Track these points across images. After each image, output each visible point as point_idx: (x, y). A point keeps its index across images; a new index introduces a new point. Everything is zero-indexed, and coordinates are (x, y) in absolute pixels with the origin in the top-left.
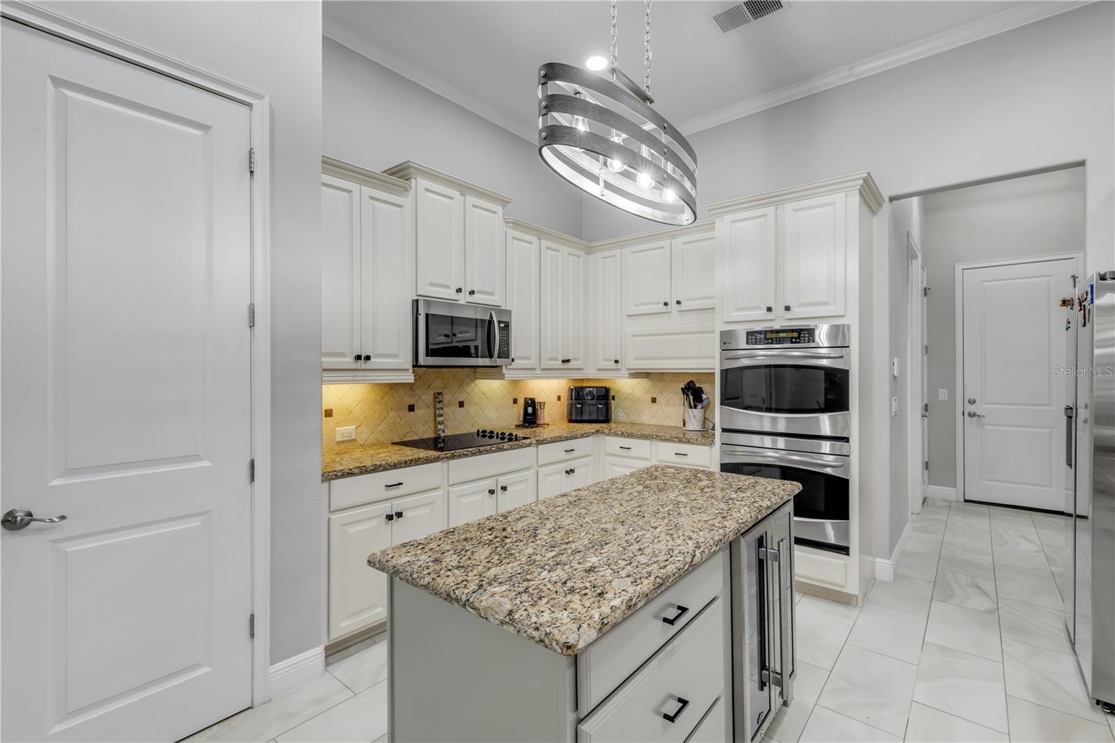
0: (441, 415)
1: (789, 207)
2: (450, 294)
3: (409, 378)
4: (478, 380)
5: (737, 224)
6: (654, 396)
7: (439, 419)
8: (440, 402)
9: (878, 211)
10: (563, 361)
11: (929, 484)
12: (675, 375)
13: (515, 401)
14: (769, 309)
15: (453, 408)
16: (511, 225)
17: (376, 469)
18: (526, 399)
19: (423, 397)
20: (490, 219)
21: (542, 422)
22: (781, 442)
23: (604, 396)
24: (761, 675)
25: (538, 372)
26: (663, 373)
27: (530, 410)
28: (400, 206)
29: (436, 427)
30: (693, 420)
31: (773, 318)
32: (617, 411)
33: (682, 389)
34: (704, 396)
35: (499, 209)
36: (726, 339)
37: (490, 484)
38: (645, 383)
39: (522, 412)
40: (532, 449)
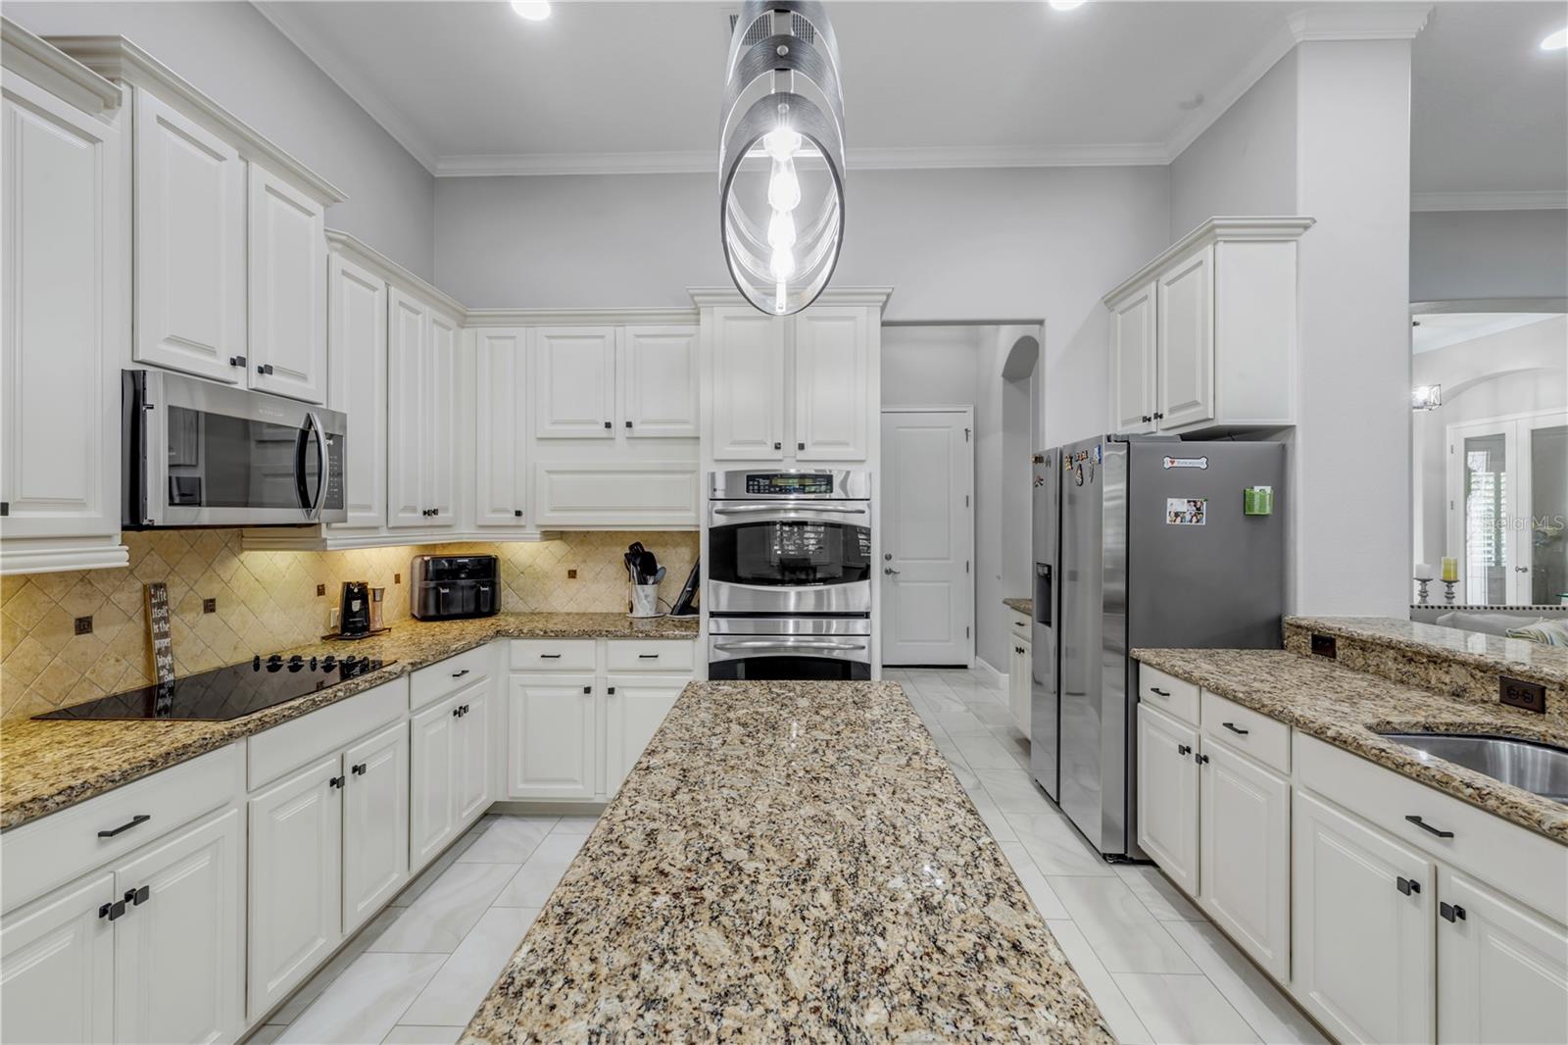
0: (165, 635)
2: (219, 368)
3: (116, 556)
4: (246, 553)
5: (734, 323)
6: (572, 567)
7: (158, 644)
8: (160, 605)
10: (425, 513)
12: (608, 536)
13: (321, 591)
14: (778, 447)
15: (190, 617)
16: (339, 246)
17: (71, 797)
18: (348, 584)
19: (116, 597)
21: (378, 626)
23: (485, 569)
25: (384, 533)
26: (588, 532)
27: (356, 605)
28: (91, 140)
29: (150, 663)
30: (645, 601)
31: (781, 458)
32: (508, 599)
33: (624, 557)
34: (659, 566)
35: (318, 208)
36: (716, 484)
37: (330, 768)
38: (556, 547)
39: (337, 610)
40: (403, 682)
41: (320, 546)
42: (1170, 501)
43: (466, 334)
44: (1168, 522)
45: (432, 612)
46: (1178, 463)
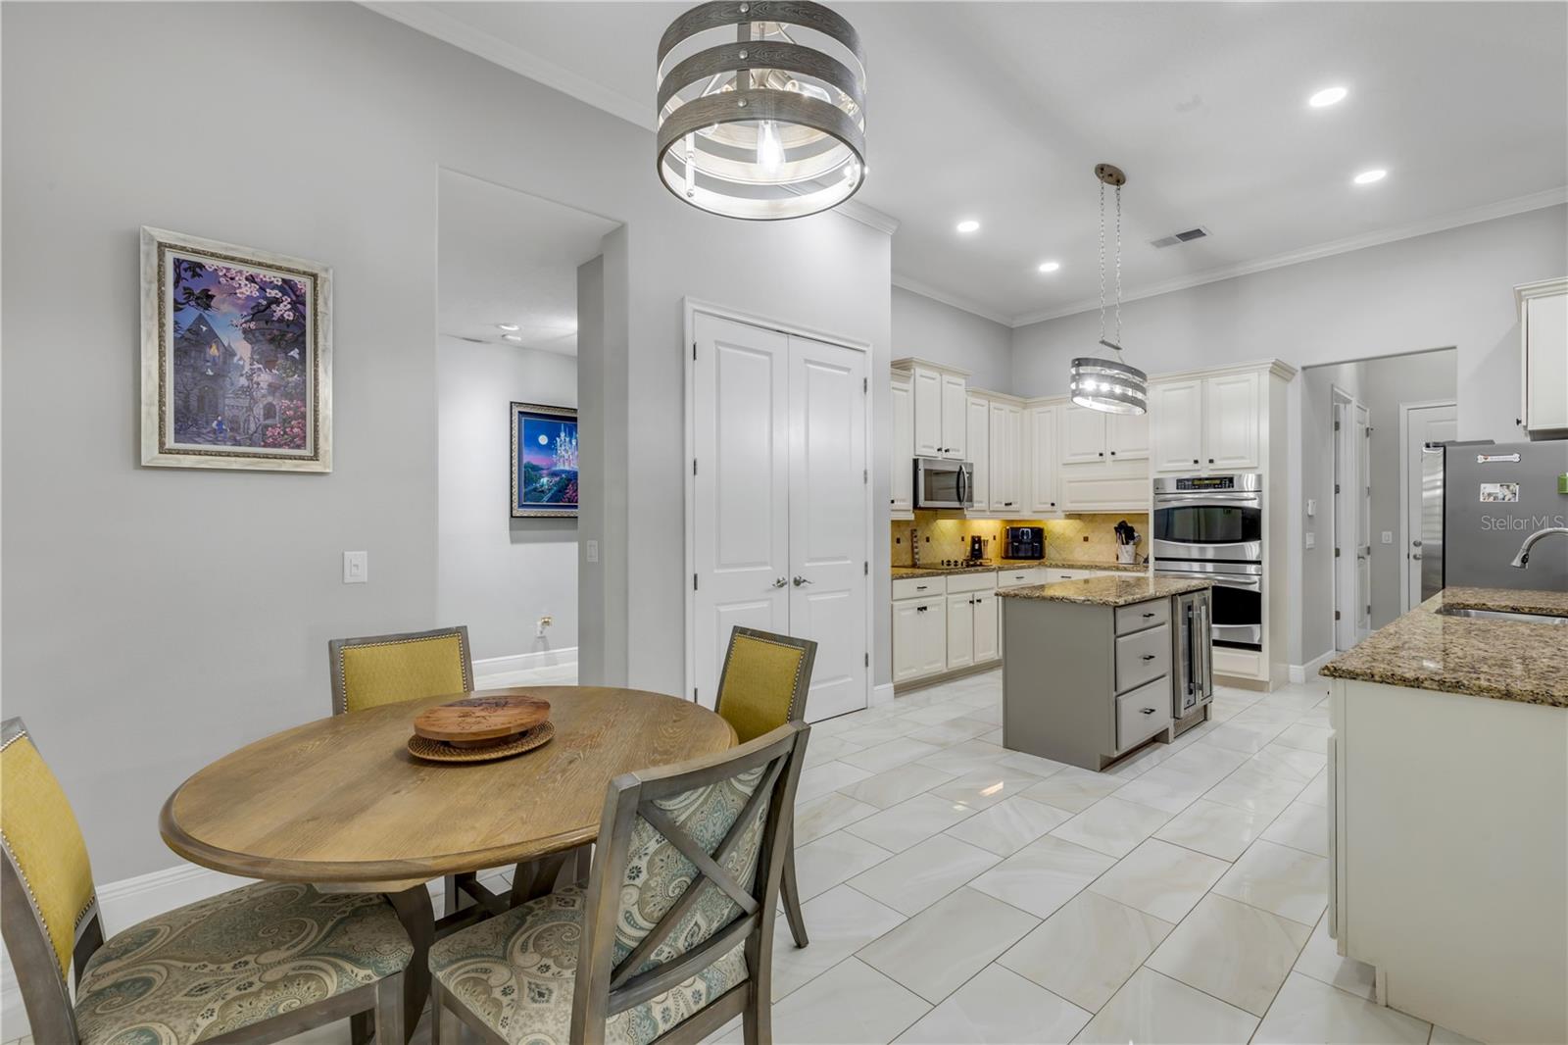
1: (1213, 381)
2: (933, 452)
3: (911, 516)
4: (939, 519)
5: (1167, 393)
6: (1086, 535)
7: (916, 550)
8: (916, 537)
9: (1291, 379)
10: (1006, 504)
11: (1372, 628)
12: (1106, 517)
13: (963, 539)
14: (1196, 462)
15: (922, 543)
16: (971, 393)
17: (913, 576)
18: (974, 536)
19: (908, 531)
20: (956, 389)
21: (985, 555)
22: (1210, 567)
23: (1038, 534)
24: (1189, 686)
25: (988, 513)
26: (1096, 514)
27: (977, 546)
28: (906, 391)
29: (913, 557)
30: (1125, 554)
31: (1199, 468)
32: (1049, 550)
33: (1116, 528)
34: (1136, 535)
35: (963, 382)
36: (1158, 485)
37: (969, 596)
38: (1075, 524)
39: (969, 548)
40: (994, 574)
41: (963, 518)
42: (1483, 486)
43: (1026, 412)
44: (1481, 500)
45: (1010, 555)
46: (1490, 459)
